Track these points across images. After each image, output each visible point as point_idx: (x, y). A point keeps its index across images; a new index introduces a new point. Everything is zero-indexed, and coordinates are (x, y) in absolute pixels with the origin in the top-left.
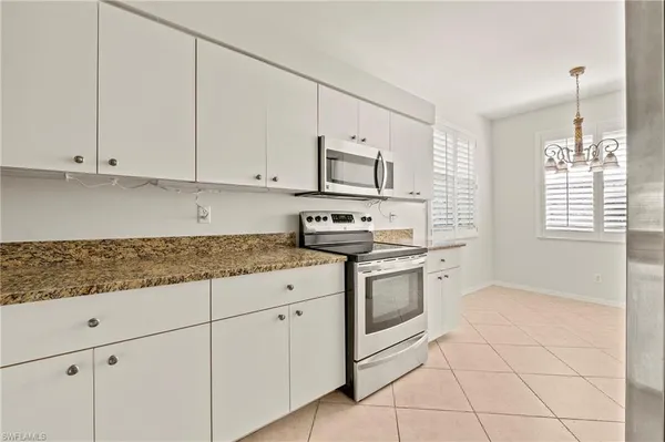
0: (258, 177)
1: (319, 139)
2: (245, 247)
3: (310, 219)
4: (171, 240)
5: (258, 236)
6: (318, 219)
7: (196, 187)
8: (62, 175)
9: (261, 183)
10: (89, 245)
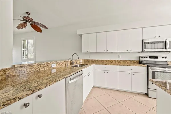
0: (127, 50)
1: (143, 40)
2: (127, 62)
3: (142, 58)
4: (115, 60)
5: (129, 61)
6: (144, 57)
7: (117, 53)
8: (103, 53)
9: (128, 51)
10: (106, 60)
